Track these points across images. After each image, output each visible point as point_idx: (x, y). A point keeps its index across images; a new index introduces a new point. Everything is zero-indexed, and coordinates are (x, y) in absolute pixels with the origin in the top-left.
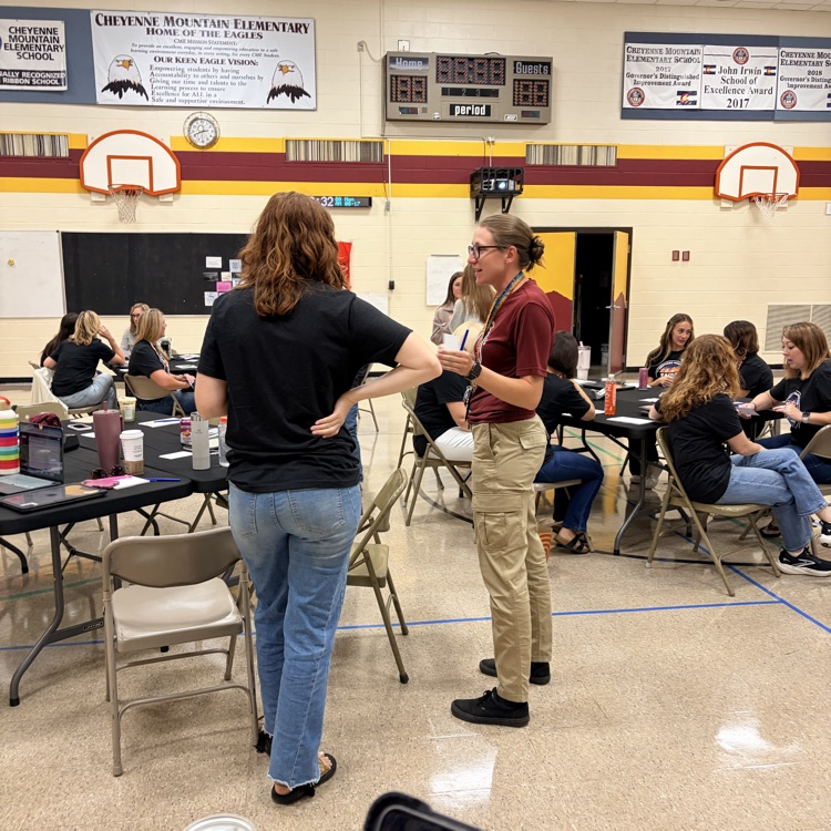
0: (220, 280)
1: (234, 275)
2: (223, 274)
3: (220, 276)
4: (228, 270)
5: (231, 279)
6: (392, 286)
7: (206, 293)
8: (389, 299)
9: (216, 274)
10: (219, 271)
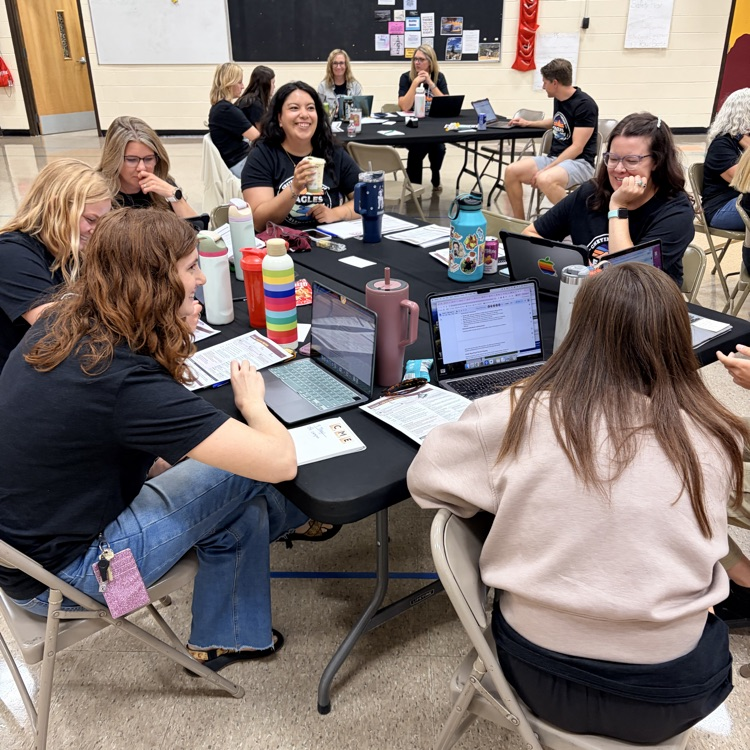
0: (392, 20)
1: (408, 14)
2: (396, 12)
3: (392, 15)
4: (402, 8)
5: (404, 19)
6: (586, 24)
7: (377, 36)
8: (581, 40)
9: (388, 12)
10: (391, 8)
